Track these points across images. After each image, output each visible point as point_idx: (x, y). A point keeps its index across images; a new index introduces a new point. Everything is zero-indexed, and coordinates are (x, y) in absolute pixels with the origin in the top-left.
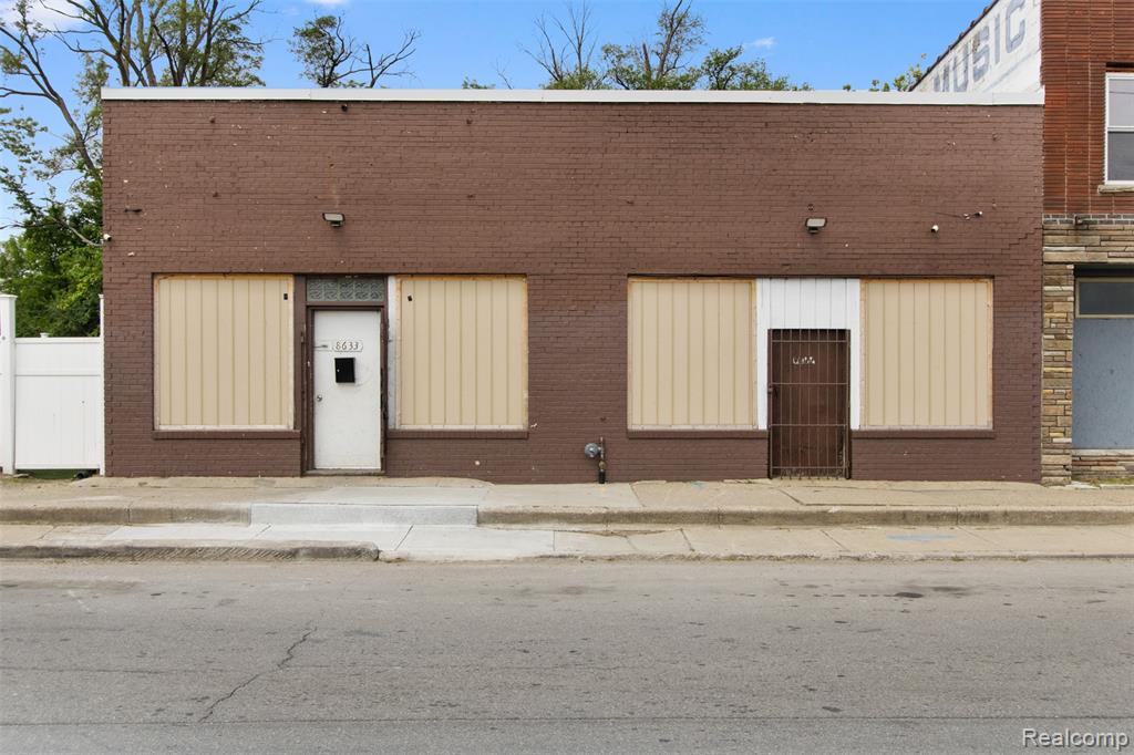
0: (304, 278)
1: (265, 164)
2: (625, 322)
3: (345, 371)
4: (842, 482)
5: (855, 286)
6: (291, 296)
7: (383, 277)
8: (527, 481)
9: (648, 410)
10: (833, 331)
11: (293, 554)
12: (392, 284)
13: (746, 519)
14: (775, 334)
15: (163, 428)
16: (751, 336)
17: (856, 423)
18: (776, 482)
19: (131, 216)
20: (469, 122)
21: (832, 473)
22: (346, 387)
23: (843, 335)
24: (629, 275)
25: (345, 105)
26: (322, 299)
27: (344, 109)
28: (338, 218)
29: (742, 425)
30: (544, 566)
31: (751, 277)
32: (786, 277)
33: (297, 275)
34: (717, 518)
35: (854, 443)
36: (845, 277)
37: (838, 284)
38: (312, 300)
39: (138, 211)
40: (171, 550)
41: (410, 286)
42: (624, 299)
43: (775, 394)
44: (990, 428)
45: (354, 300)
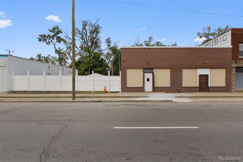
0: (144, 69)
1: (140, 55)
2: (182, 74)
3: (148, 80)
4: (208, 93)
5: (209, 69)
6: (142, 71)
7: (153, 69)
8: (171, 93)
9: (184, 84)
10: (207, 75)
11: (163, 101)
12: (154, 69)
13: (207, 97)
14: (200, 75)
15: (128, 87)
16: (197, 75)
17: (209, 86)
18: (200, 93)
19: (124, 62)
20: (164, 50)
21: (206, 92)
22: (148, 82)
23: (208, 75)
24: (183, 68)
25: (149, 48)
26: (146, 71)
27: (149, 49)
28: (149, 62)
29: (196, 86)
30: (193, 103)
31: (197, 68)
32: (201, 68)
33: (143, 69)
34: (203, 97)
35: (209, 88)
36: (208, 68)
37: (207, 69)
38: (145, 71)
39: (125, 61)
40: (149, 101)
41: (156, 70)
42: (182, 71)
43: (199, 82)
44: (225, 86)
45: (149, 71)
